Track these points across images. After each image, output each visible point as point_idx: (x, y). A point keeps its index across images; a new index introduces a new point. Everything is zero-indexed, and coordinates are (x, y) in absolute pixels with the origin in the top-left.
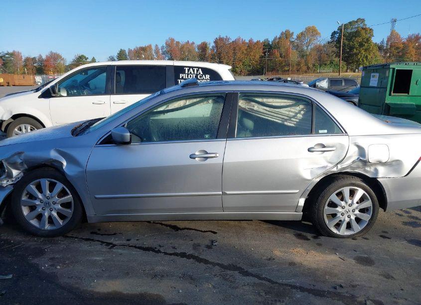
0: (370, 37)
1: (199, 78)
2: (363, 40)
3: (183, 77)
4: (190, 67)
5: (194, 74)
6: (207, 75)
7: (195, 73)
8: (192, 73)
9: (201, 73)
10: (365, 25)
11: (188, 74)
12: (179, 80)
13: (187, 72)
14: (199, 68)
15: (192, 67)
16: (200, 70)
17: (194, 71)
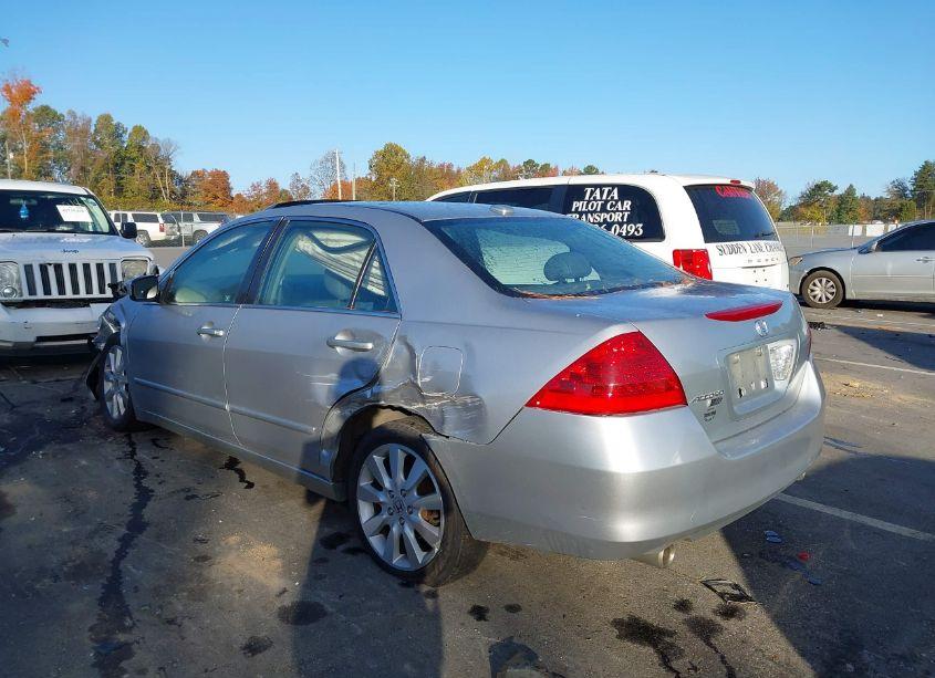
1: (608, 208)
3: (577, 209)
4: (596, 186)
5: (601, 200)
6: (625, 202)
7: (604, 197)
8: (598, 198)
9: (616, 198)
11: (589, 203)
13: (587, 198)
14: (613, 186)
15: (601, 186)
16: (616, 190)
17: (602, 193)
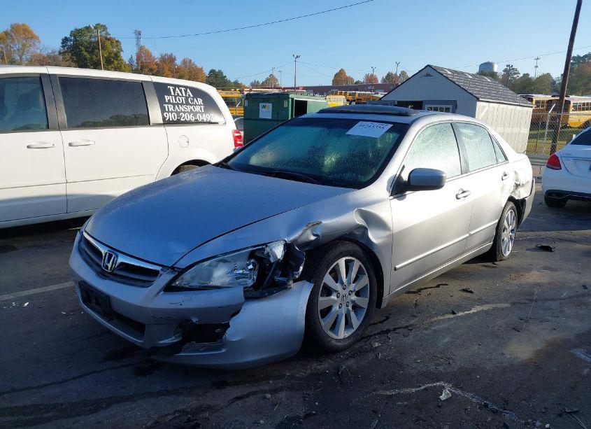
0: (119, 52)
1: (190, 102)
2: (110, 54)
3: (169, 100)
4: (175, 86)
5: (183, 96)
6: (199, 99)
7: (184, 94)
8: (180, 95)
9: (192, 96)
10: (107, 34)
11: (175, 97)
12: (166, 106)
13: (173, 93)
14: (186, 88)
15: (179, 86)
16: (188, 90)
17: (181, 91)
